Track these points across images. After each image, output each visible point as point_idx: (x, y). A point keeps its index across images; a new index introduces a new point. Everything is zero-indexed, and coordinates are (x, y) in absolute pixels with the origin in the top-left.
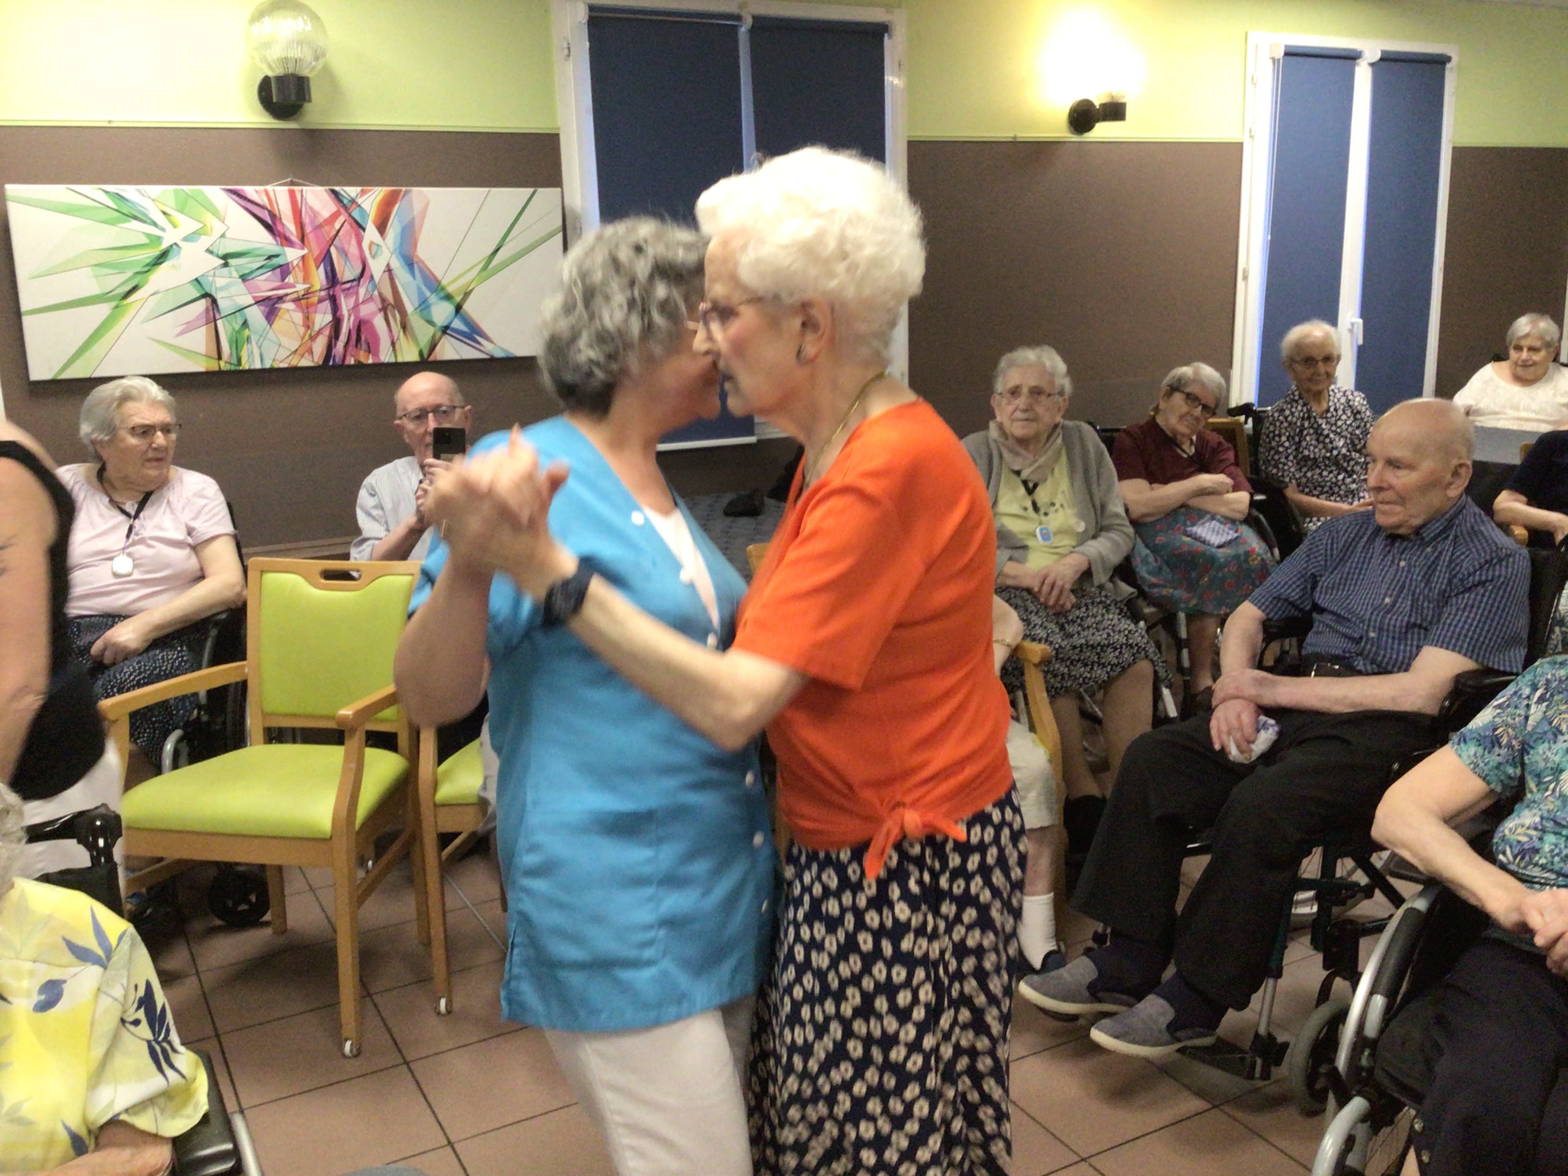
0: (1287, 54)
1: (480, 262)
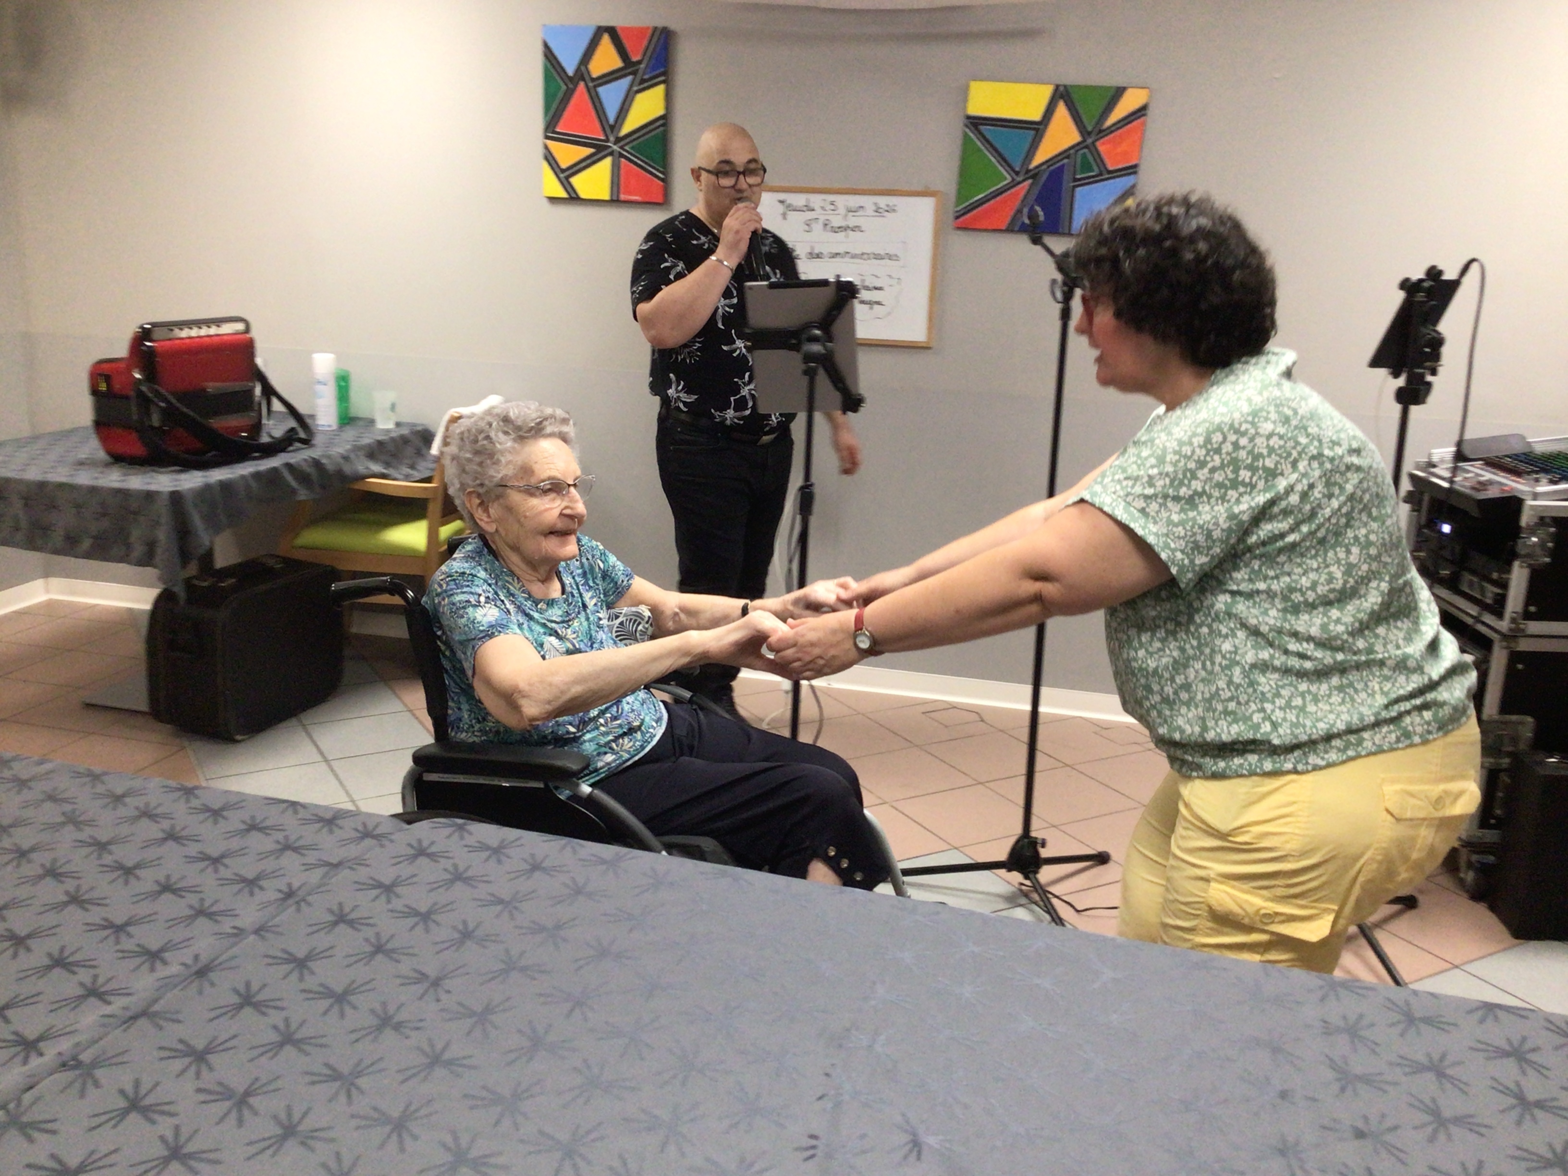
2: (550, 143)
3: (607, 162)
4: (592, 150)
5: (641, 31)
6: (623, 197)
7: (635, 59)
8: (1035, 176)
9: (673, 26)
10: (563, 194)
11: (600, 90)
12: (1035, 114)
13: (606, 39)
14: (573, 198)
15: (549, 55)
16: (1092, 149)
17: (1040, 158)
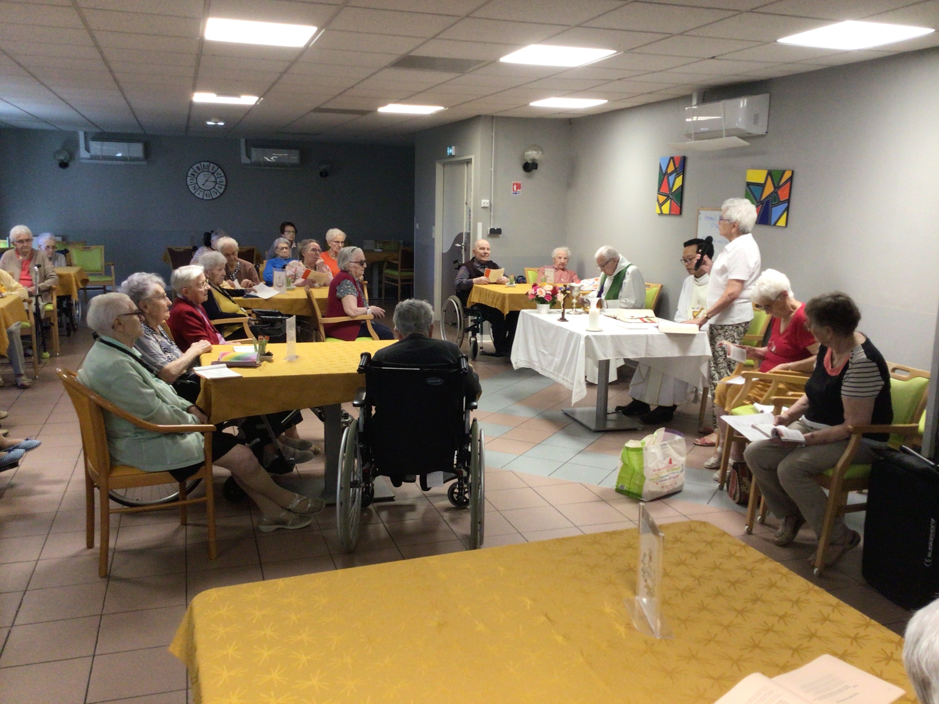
2: (659, 196)
3: (669, 201)
4: (666, 198)
5: (678, 157)
6: (672, 213)
7: (677, 167)
8: (762, 203)
9: (686, 156)
10: (660, 212)
11: (670, 177)
12: (762, 181)
13: (672, 160)
14: (661, 214)
15: (661, 167)
16: (776, 193)
17: (764, 197)
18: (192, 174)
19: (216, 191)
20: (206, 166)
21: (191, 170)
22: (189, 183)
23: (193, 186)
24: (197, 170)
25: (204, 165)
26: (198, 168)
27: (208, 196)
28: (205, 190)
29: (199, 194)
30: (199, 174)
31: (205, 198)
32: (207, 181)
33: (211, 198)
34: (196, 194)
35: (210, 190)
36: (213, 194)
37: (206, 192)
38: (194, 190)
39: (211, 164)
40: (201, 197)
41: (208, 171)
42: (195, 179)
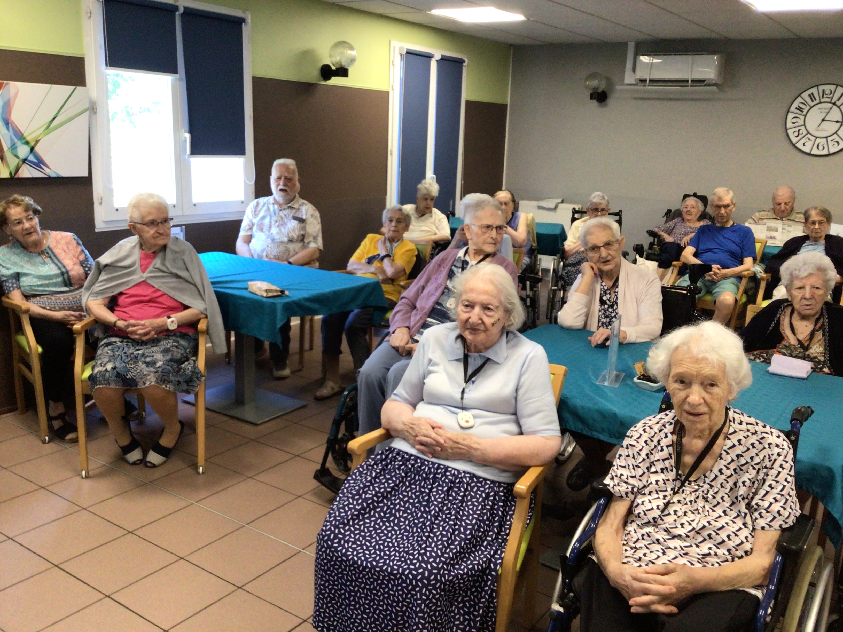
0: (407, 53)
1: (45, 125)
18: (799, 109)
19: (837, 139)
20: (827, 92)
21: (799, 100)
22: (789, 125)
23: (797, 129)
24: (808, 100)
25: (823, 91)
26: (812, 96)
27: (821, 147)
28: (816, 138)
29: (804, 145)
30: (811, 108)
31: (815, 152)
32: (823, 120)
33: (825, 152)
34: (799, 145)
35: (826, 137)
36: (830, 144)
37: (818, 141)
38: (797, 137)
39: (839, 88)
40: (808, 151)
41: (830, 103)
42: (802, 118)
